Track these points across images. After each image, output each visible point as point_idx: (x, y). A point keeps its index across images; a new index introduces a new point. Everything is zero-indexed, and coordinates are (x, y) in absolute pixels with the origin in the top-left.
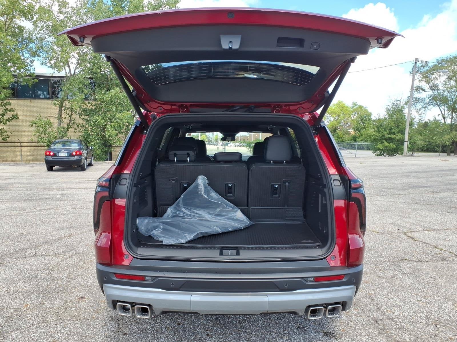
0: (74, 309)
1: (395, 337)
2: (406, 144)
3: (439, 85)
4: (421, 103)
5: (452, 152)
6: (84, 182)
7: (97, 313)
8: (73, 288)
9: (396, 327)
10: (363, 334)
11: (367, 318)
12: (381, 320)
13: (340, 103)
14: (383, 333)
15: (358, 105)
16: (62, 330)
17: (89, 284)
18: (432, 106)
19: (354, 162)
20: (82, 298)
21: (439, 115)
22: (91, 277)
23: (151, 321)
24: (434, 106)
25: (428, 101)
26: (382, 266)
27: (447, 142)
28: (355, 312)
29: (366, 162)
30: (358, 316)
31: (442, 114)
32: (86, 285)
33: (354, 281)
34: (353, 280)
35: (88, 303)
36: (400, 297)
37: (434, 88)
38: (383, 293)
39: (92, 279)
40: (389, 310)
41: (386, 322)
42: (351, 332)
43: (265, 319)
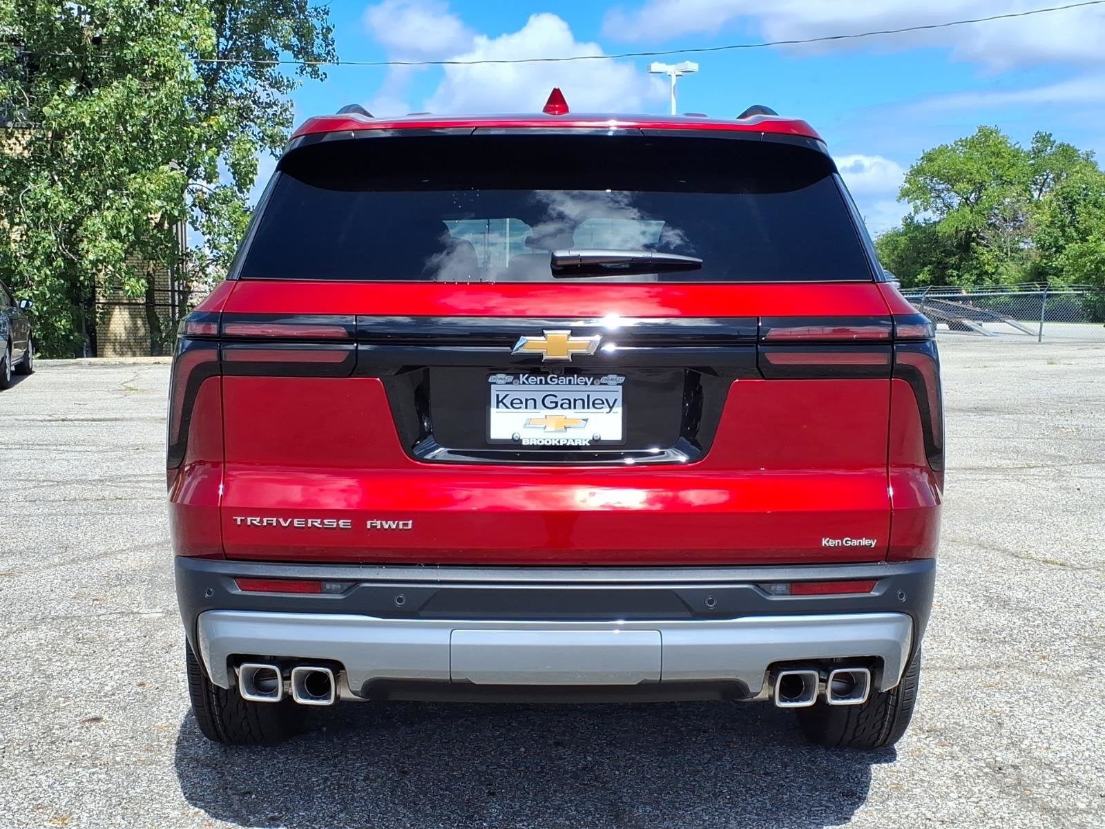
0: (78, 743)
1: (1046, 800)
6: (13, 425)
7: (151, 751)
8: (60, 699)
9: (1055, 781)
10: (951, 795)
11: (974, 762)
12: (1015, 767)
13: (987, 137)
14: (1013, 792)
15: (1058, 143)
16: (55, 786)
17: (107, 688)
19: (1025, 359)
20: (97, 719)
22: (112, 673)
23: (319, 766)
26: (1053, 647)
28: (938, 751)
29: (1072, 358)
30: (948, 758)
32: (99, 692)
33: (904, 599)
34: (901, 596)
35: (118, 732)
36: (1086, 719)
38: (1036, 711)
39: (117, 677)
40: (1046, 745)
41: (1029, 771)
42: (919, 790)
43: (662, 761)
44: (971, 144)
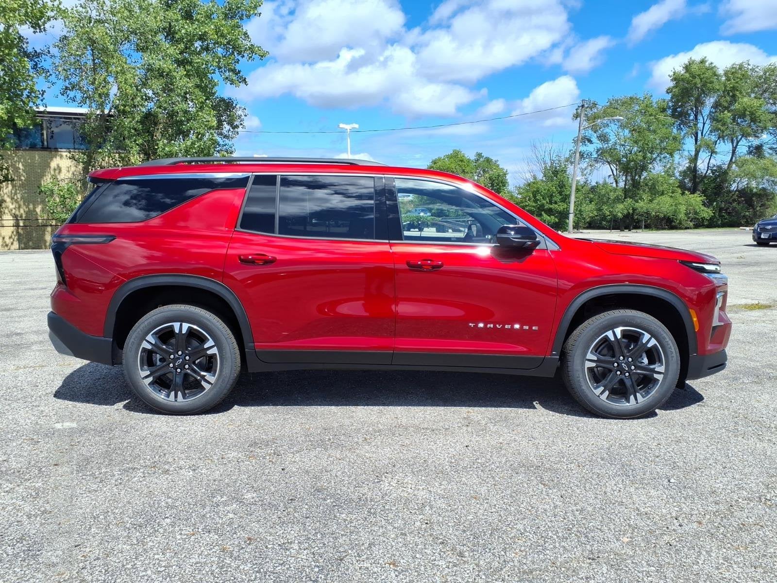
2: (571, 217)
3: (610, 134)
4: (587, 160)
5: (626, 228)
13: (457, 154)
15: (485, 157)
18: (601, 164)
21: (609, 176)
24: (603, 164)
25: (596, 156)
27: (620, 214)
31: (613, 175)
37: (603, 138)
44: (449, 157)
